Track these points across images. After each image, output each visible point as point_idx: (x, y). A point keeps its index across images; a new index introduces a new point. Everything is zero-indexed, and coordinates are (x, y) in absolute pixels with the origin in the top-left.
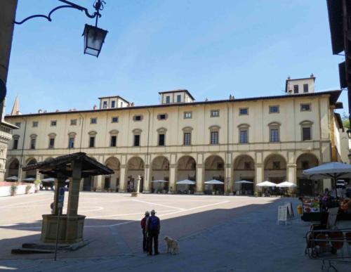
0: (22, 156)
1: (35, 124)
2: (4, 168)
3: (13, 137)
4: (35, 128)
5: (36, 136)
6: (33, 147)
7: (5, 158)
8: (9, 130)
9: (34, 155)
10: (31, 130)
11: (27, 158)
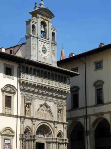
0: (86, 117)
1: (99, 66)
2: (65, 137)
3: (71, 89)
4: (100, 71)
5: (103, 82)
6: (100, 101)
7: (65, 122)
8: (65, 78)
9: (102, 113)
10: (93, 75)
11: (93, 119)
